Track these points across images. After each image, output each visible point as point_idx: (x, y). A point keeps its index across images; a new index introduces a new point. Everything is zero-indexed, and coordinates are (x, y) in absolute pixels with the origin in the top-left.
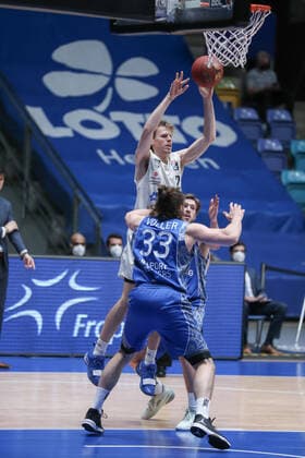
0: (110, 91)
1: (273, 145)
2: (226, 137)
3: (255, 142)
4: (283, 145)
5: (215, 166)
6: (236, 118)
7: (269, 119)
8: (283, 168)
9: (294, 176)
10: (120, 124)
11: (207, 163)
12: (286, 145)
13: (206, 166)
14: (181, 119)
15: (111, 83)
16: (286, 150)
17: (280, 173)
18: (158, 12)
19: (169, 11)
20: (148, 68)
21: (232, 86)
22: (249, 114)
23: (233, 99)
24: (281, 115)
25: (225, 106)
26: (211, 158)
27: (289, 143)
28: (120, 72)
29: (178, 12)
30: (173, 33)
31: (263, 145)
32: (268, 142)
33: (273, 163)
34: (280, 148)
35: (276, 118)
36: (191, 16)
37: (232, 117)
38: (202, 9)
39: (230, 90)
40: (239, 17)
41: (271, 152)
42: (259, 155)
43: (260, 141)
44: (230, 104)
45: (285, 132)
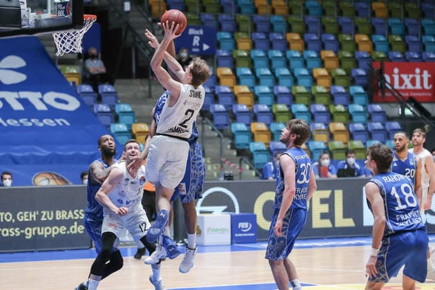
1: (104, 108)
2: (73, 104)
3: (92, 106)
4: (110, 108)
5: (68, 124)
6: (78, 92)
7: (100, 91)
8: (112, 122)
9: (119, 128)
10: (3, 100)
11: (62, 122)
12: (112, 107)
13: (61, 124)
14: (43, 94)
16: (113, 111)
17: (109, 126)
18: (23, 23)
19: (30, 21)
20: (19, 62)
21: (75, 71)
22: (87, 88)
23: (76, 80)
24: (107, 88)
25: (71, 84)
26: (64, 118)
27: (114, 106)
29: (37, 21)
30: (34, 35)
31: (97, 108)
32: (101, 106)
33: (105, 120)
34: (108, 110)
35: (104, 91)
36: (45, 24)
37: (76, 91)
38: (53, 19)
39: (73, 74)
40: (77, 23)
41: (103, 113)
42: (96, 115)
43: (95, 106)
44: (74, 83)
45: (110, 99)
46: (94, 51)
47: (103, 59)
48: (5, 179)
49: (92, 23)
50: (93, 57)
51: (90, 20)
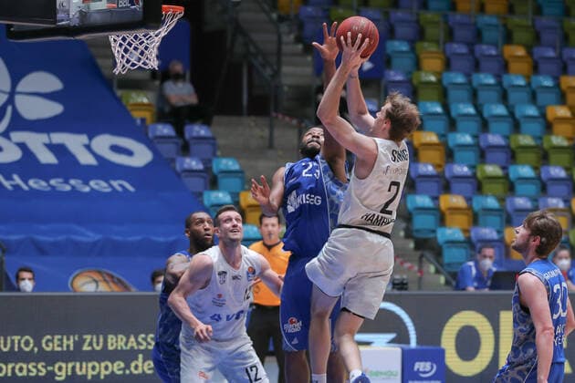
0: (9, 109)
1: (193, 163)
2: (141, 156)
3: (173, 160)
4: (204, 164)
5: (131, 189)
6: (150, 135)
7: (187, 136)
8: (206, 189)
9: (217, 197)
10: (22, 146)
11: (121, 185)
12: (207, 164)
13: (119, 189)
14: (90, 138)
15: (11, 101)
16: (208, 169)
17: (201, 194)
18: (60, 16)
19: (72, 13)
20: (51, 83)
21: (145, 101)
22: (166, 130)
23: (147, 115)
24: (199, 130)
25: (139, 122)
26: (128, 181)
27: (210, 161)
28: (20, 88)
29: (83, 15)
30: (77, 38)
31: (182, 164)
32: (188, 160)
33: (195, 184)
34: (201, 167)
35: (195, 134)
36: (96, 19)
37: (147, 134)
38: (109, 11)
39: (144, 105)
40: (150, 19)
41: (191, 172)
42: (178, 175)
43: (179, 159)
44: (143, 120)
45: (206, 148)
46: (178, 67)
47: (193, 82)
48: (24, 279)
49: (175, 20)
50: (177, 77)
51: (173, 16)
